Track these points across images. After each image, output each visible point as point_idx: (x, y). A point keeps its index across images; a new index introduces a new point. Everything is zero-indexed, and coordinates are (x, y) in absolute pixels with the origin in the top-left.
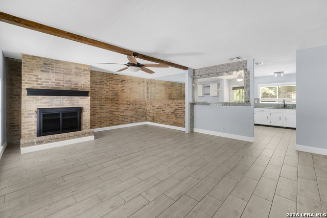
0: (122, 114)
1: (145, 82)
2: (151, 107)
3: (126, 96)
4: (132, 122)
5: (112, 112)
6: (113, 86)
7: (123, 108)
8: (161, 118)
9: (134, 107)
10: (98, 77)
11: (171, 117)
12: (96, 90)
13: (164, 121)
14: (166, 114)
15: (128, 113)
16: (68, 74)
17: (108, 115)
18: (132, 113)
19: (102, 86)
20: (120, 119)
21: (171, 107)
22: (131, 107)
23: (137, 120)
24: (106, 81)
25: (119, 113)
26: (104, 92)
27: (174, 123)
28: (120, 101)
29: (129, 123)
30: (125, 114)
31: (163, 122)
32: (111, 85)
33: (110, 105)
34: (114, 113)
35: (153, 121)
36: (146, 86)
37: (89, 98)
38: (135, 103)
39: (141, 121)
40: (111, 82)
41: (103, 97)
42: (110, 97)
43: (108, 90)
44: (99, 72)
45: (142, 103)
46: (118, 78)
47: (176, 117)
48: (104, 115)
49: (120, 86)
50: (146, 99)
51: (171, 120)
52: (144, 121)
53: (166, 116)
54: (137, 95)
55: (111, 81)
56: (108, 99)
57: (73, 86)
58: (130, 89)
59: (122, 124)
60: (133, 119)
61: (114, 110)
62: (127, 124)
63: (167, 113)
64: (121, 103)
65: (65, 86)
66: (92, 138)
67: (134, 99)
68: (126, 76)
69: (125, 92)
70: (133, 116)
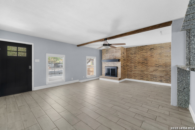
0: (151, 74)
3: (154, 60)
4: (161, 81)
5: (142, 71)
6: (143, 54)
7: (151, 69)
9: (163, 70)
10: (133, 50)
12: (132, 57)
15: (158, 74)
17: (140, 73)
18: (163, 74)
19: (135, 55)
20: (149, 76)
22: (160, 69)
24: (138, 52)
25: (148, 72)
26: (137, 59)
28: (149, 64)
29: (158, 82)
30: (153, 73)
32: (142, 54)
33: (141, 67)
34: (144, 72)
40: (141, 52)
41: (136, 61)
42: (141, 61)
43: (139, 57)
44: (134, 47)
46: (148, 48)
48: (137, 72)
49: (149, 53)
55: (142, 51)
56: (140, 62)
57: (114, 58)
58: (160, 54)
59: (151, 81)
60: (163, 79)
61: (144, 70)
62: (155, 81)
64: (150, 66)
67: (164, 62)
68: (155, 44)
69: (153, 57)
70: (163, 77)
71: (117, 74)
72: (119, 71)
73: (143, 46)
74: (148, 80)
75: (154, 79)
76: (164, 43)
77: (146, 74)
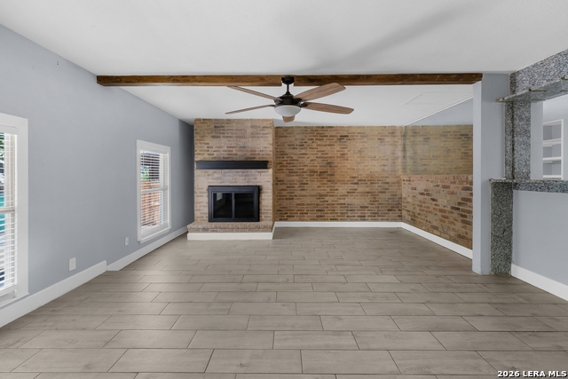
0: (342, 201)
1: (398, 133)
2: (410, 190)
3: (349, 166)
4: (363, 218)
5: (321, 196)
6: (324, 148)
7: (342, 189)
8: (429, 219)
9: (368, 190)
10: (297, 136)
11: (451, 219)
12: (295, 157)
13: (436, 228)
14: (441, 211)
15: (356, 201)
16: (241, 137)
17: (315, 201)
18: (366, 201)
19: (303, 151)
20: (338, 209)
21: (452, 193)
22: (361, 189)
23: (374, 217)
24: (311, 142)
25: (335, 198)
26: (307, 162)
27: (459, 236)
28: (337, 177)
29: (357, 220)
30: (347, 200)
31: (432, 229)
32: (320, 148)
33: (319, 184)
34: (326, 198)
35: (413, 222)
36: (400, 142)
37: (270, 171)
38: (371, 180)
39: (387, 220)
40: (319, 142)
41: (306, 169)
42: (318, 169)
43: (313, 157)
44: (299, 127)
45: (387, 180)
46: (333, 133)
47: (463, 222)
48: (307, 200)
49: (337, 148)
50: (400, 172)
51: (452, 226)
52: (394, 220)
53: (439, 214)
54: (375, 163)
55: (320, 140)
56: (314, 172)
57: (249, 154)
58: (360, 152)
59: (342, 220)
60: (367, 213)
61: (325, 192)
62: (351, 220)
63: (441, 207)
64: (339, 181)
65: (239, 155)
66: (268, 236)
67: (368, 172)
68: (350, 127)
69: (347, 160)
70: (367, 207)
71: (259, 210)
72: (267, 200)
73: (323, 127)
74: (336, 220)
75: (349, 215)
76: (368, 127)
77: (329, 202)
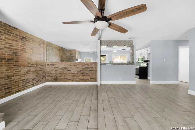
0: (23, 78)
1: (45, 44)
2: (53, 68)
3: (27, 56)
4: (33, 85)
5: (9, 77)
6: (11, 42)
7: (23, 70)
8: (66, 77)
9: (35, 69)
11: (78, 75)
13: (70, 80)
14: (72, 74)
15: (30, 76)
18: (34, 76)
20: (21, 84)
21: (78, 68)
22: (33, 69)
23: (38, 83)
25: (19, 77)
27: (81, 80)
28: (20, 63)
29: (30, 87)
30: (26, 77)
31: (68, 80)
32: (8, 41)
33: (7, 68)
34: (13, 78)
35: (56, 80)
36: (46, 48)
38: (36, 64)
39: (42, 83)
40: (7, 36)
42: (6, 56)
45: (42, 64)
46: (18, 33)
47: (82, 75)
49: (20, 43)
50: (46, 61)
51: (78, 78)
52: (44, 82)
53: (72, 75)
54: (38, 56)
55: (8, 35)
56: (3, 59)
58: (32, 49)
59: (23, 90)
60: (35, 82)
61: (12, 74)
62: (28, 88)
63: (72, 72)
64: (21, 65)
67: (35, 60)
68: (27, 33)
69: (26, 52)
70: (35, 79)
73: (10, 26)
74: (19, 91)
75: (27, 85)
76: (35, 37)
77: (15, 80)
